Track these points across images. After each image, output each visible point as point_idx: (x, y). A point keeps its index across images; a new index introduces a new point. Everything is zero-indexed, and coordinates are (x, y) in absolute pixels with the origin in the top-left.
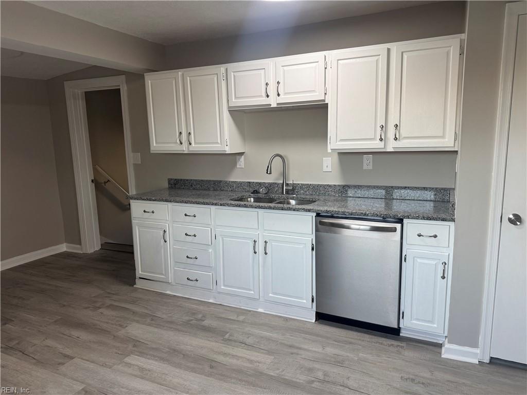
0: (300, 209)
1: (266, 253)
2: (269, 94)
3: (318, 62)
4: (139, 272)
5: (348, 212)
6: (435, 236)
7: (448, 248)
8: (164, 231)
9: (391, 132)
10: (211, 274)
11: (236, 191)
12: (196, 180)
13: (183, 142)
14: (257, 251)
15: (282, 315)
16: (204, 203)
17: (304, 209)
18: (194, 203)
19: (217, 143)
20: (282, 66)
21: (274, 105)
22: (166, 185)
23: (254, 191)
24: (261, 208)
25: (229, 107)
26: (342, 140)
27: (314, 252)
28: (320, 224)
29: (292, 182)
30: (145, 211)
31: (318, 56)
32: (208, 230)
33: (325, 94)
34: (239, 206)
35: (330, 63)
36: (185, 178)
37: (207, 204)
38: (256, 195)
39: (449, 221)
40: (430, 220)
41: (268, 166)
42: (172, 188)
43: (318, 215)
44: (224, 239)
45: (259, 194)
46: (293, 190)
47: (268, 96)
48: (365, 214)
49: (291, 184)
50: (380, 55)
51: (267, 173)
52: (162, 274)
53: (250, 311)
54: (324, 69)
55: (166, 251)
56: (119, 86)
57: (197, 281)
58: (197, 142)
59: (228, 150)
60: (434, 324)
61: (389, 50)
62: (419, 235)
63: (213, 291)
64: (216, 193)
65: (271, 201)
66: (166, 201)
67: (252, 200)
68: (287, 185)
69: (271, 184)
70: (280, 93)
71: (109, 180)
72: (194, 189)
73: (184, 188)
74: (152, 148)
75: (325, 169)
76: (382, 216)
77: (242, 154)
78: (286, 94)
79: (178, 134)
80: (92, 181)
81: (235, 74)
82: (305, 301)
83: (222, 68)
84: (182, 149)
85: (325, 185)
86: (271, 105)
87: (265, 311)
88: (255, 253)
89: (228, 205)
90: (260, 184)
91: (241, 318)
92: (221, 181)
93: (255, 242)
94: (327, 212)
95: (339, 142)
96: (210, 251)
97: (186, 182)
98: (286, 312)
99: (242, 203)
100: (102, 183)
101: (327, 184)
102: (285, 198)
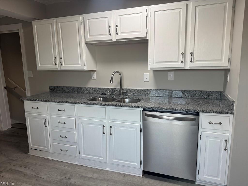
0: (133, 106)
1: (111, 134)
2: (111, 33)
3: (142, 13)
4: (31, 145)
5: (164, 108)
6: (221, 124)
7: (228, 131)
8: (45, 120)
9: (188, 57)
10: (75, 147)
11: (91, 93)
12: (67, 87)
13: (57, 63)
14: (105, 132)
15: (122, 172)
16: (70, 103)
17: (135, 106)
18: (63, 102)
19: (79, 64)
20: (119, 16)
21: (114, 40)
22: (48, 90)
23: (103, 93)
24: (107, 105)
25: (86, 42)
26: (157, 62)
27: (142, 133)
28: (146, 116)
29: (125, 88)
30: (32, 108)
31: (142, 9)
32: (74, 119)
33: (147, 33)
34: (93, 104)
35: (149, 13)
36: (59, 86)
37: (73, 103)
38: (104, 96)
39: (230, 114)
40: (218, 113)
41: (111, 79)
42: (52, 92)
43: (144, 110)
44: (84, 125)
45: (105, 95)
46: (126, 93)
47: (110, 34)
48: (175, 110)
49: (125, 89)
50: (181, 8)
51: (111, 83)
52: (45, 147)
53: (101, 170)
54: (146, 17)
55: (46, 133)
56: (18, 30)
57: (67, 151)
58: (65, 63)
59: (86, 69)
60: (219, 178)
61: (187, 5)
62: (210, 123)
63: (77, 157)
64: (79, 95)
65: (113, 100)
66: (46, 101)
67: (102, 99)
68: (123, 89)
69: (113, 89)
70: (118, 32)
71: (16, 87)
72: (65, 92)
73: (59, 92)
74: (38, 68)
75: (145, 80)
76: (186, 111)
77: (94, 71)
78: (122, 33)
79: (53, 58)
80: (5, 88)
81: (90, 21)
82: (136, 164)
83: (81, 17)
84: (57, 68)
85: (146, 90)
86: (112, 40)
87: (110, 169)
88: (104, 134)
89: (86, 104)
90: (106, 89)
91: (96, 176)
92: (82, 87)
93: (104, 127)
94: (150, 108)
95: (155, 63)
96: (75, 132)
97: (61, 88)
98: (124, 170)
99: (95, 102)
100: (12, 88)
101: (147, 89)
102: (122, 98)
